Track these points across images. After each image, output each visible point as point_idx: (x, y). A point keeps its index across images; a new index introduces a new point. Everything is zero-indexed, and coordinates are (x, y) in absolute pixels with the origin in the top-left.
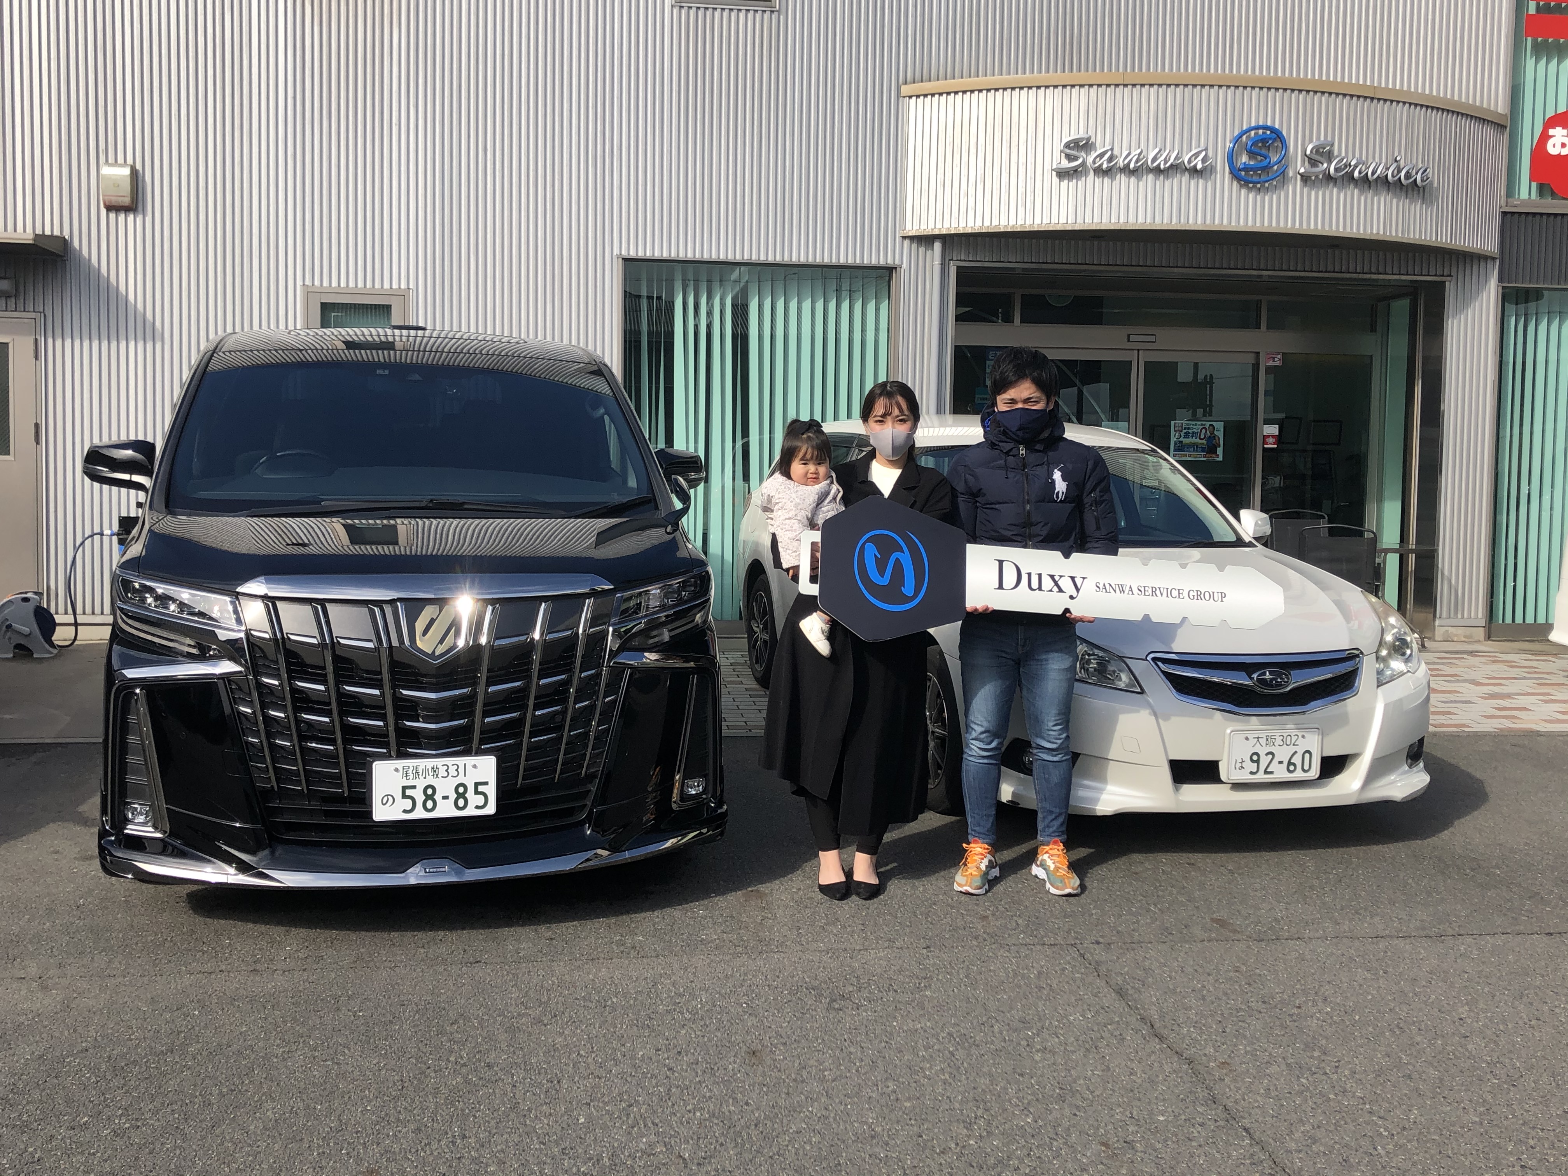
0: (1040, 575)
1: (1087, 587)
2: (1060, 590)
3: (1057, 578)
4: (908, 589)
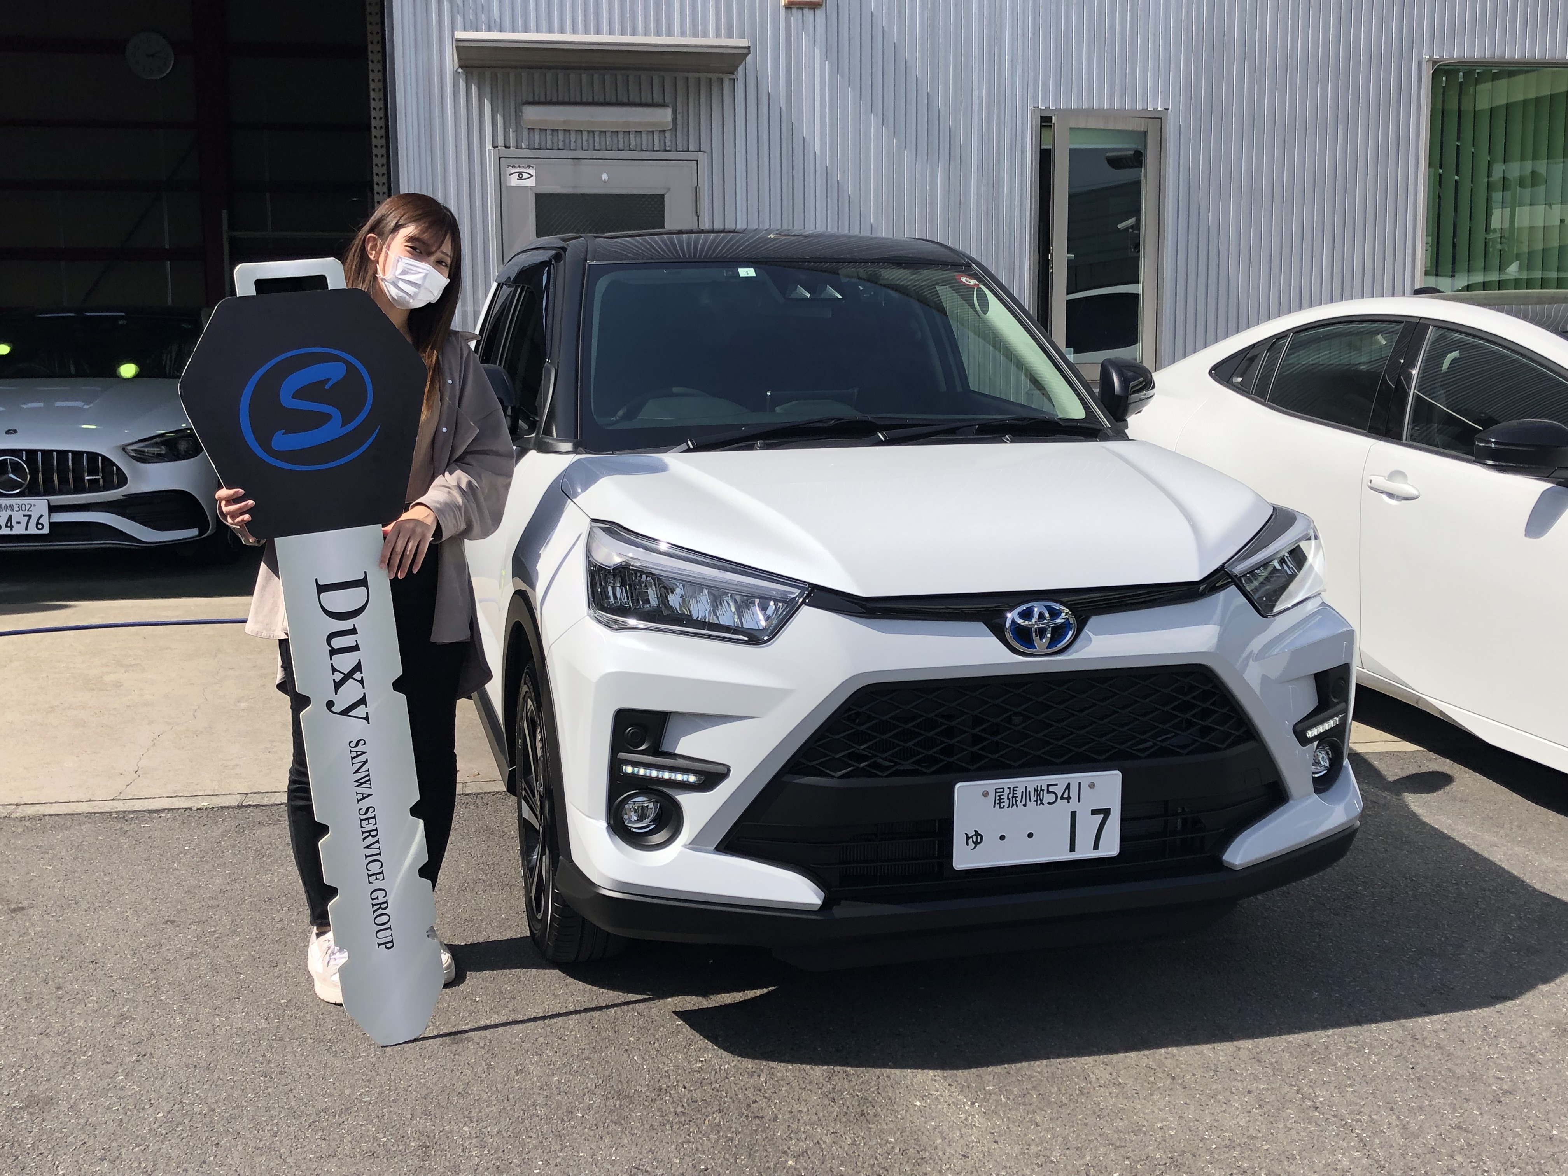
0: (356, 648)
1: (353, 727)
2: (338, 685)
3: (357, 676)
4: (282, 441)
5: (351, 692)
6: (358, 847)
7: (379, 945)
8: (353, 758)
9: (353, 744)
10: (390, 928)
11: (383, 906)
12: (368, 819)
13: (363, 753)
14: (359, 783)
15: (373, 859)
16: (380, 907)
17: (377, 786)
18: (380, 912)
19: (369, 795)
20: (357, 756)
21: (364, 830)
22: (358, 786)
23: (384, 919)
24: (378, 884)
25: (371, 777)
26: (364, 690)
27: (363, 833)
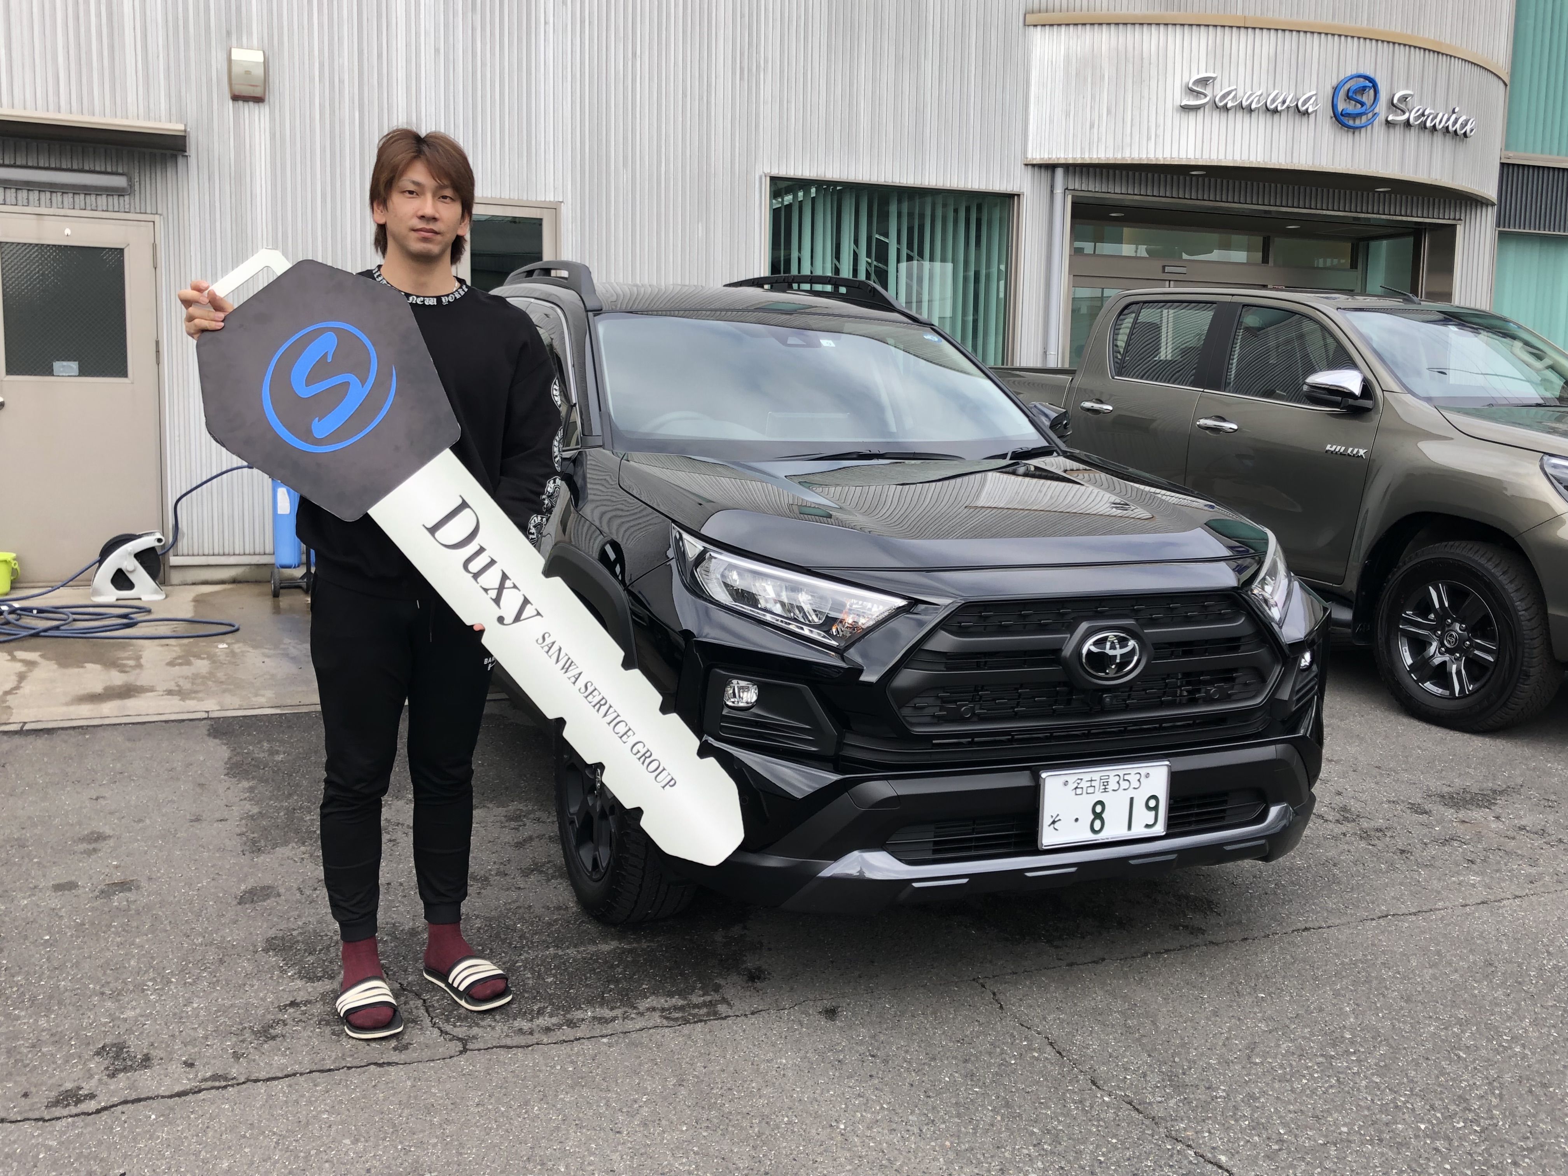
0: (493, 562)
1: (531, 628)
3: (508, 584)
4: (322, 428)
5: (511, 601)
7: (663, 787)
8: (547, 652)
9: (541, 641)
10: (664, 769)
11: (648, 754)
12: (591, 693)
13: (553, 643)
14: (566, 669)
15: (616, 722)
16: (646, 757)
17: (581, 664)
18: (648, 761)
19: (580, 674)
20: (550, 648)
21: (593, 704)
22: (566, 672)
23: (655, 764)
24: (632, 740)
25: (572, 658)
26: (521, 593)
27: (594, 706)
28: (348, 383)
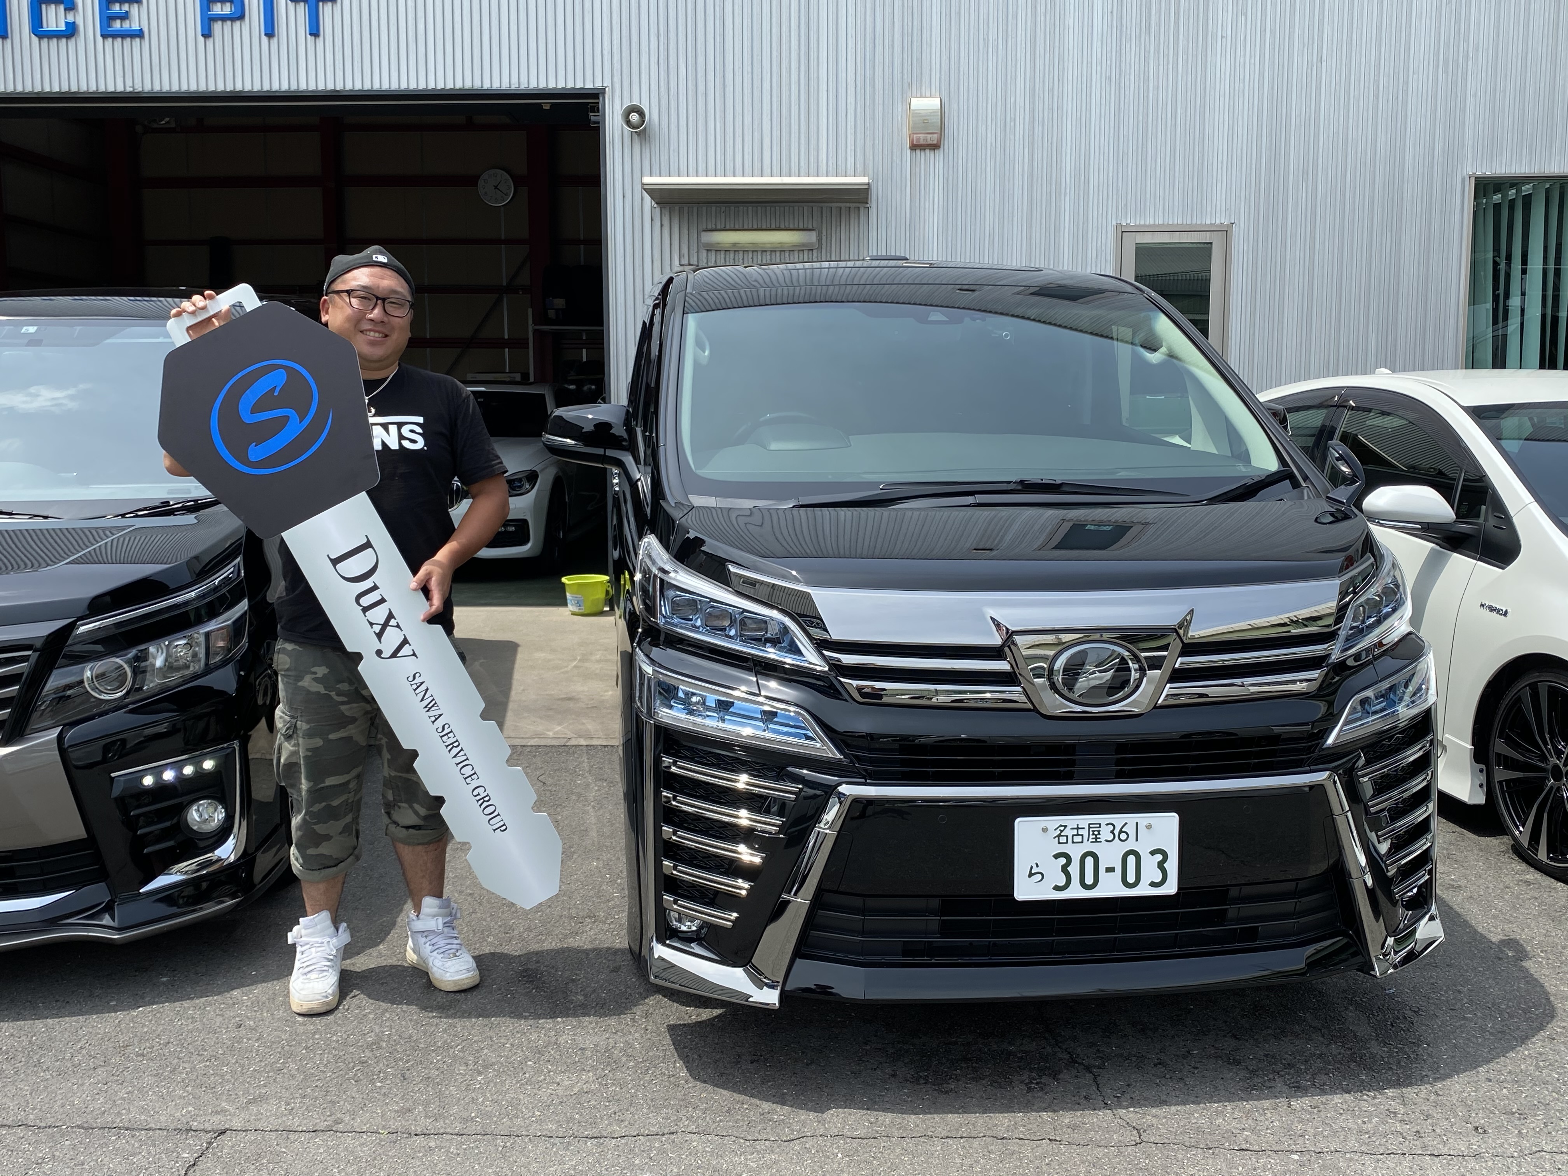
0: (382, 601)
1: (405, 665)
2: (379, 635)
3: (393, 622)
4: (256, 453)
5: (392, 638)
6: (448, 759)
7: (494, 830)
8: (415, 690)
9: (411, 679)
10: (499, 815)
11: (486, 799)
12: (447, 734)
13: (422, 683)
14: (428, 708)
15: (463, 764)
16: (484, 801)
17: (444, 706)
18: (485, 804)
19: (440, 715)
20: (418, 687)
21: (447, 744)
22: (428, 711)
23: (491, 809)
24: (475, 784)
25: (437, 700)
26: (403, 633)
27: (447, 746)
28: (287, 418)
